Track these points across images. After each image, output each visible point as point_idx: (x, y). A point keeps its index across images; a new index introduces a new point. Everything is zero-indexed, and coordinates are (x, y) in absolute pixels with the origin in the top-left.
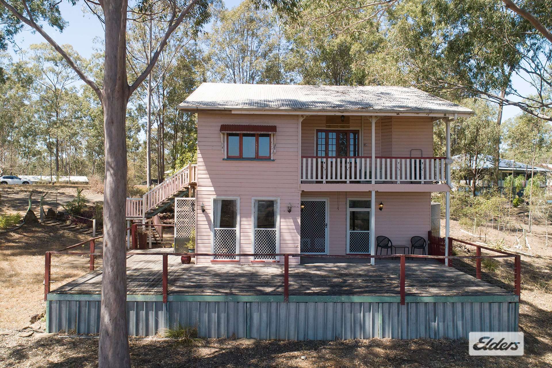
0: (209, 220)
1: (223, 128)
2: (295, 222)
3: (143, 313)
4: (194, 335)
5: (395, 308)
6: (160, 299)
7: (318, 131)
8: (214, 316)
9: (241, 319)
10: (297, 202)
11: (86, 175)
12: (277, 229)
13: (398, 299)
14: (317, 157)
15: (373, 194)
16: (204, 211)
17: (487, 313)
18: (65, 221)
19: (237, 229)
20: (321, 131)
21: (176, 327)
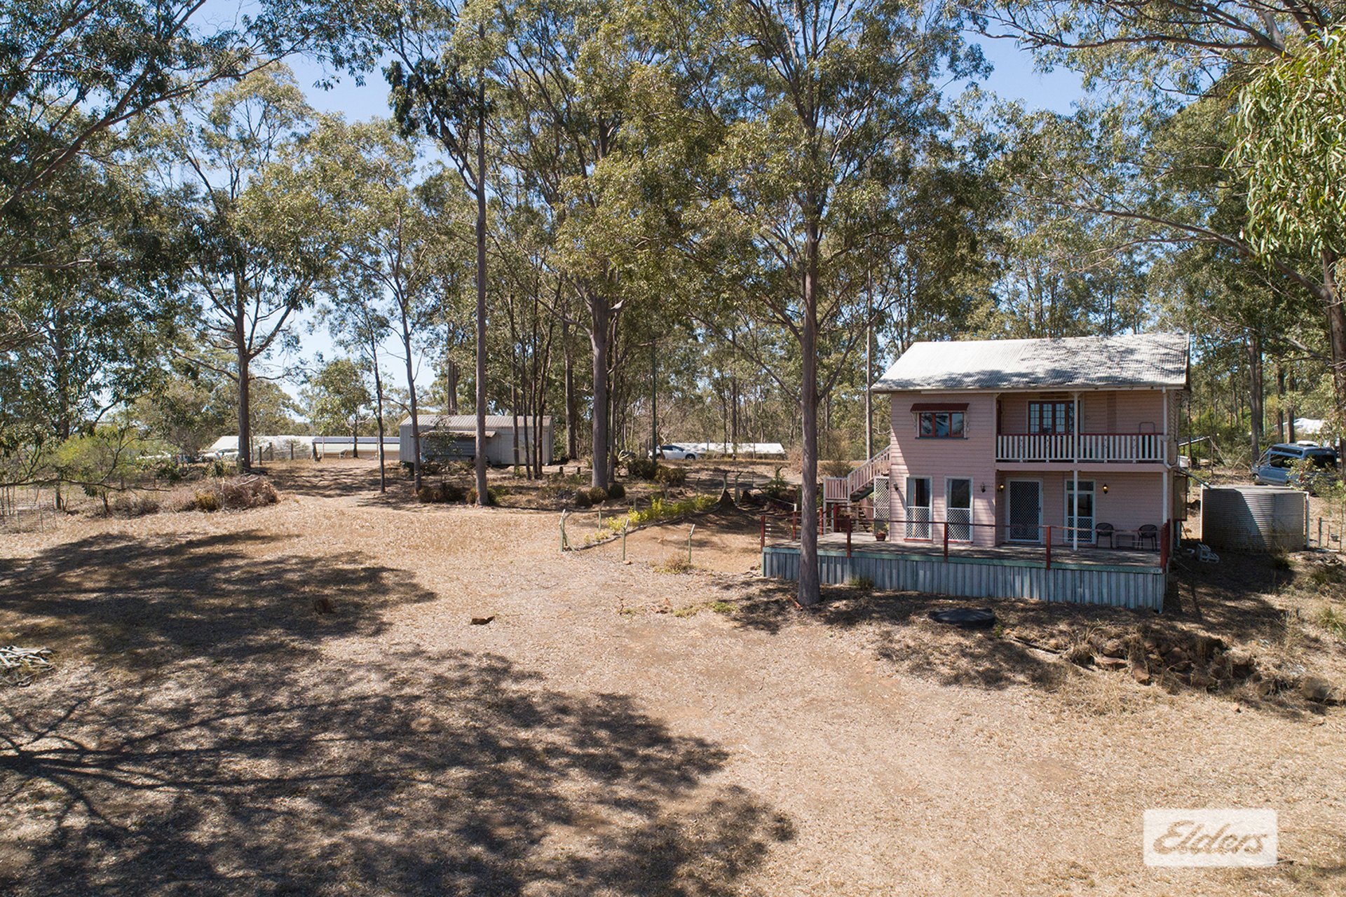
0: (902, 498)
1: (916, 407)
2: (990, 502)
3: (832, 566)
4: (871, 585)
5: (1043, 572)
6: (846, 554)
7: (1030, 403)
8: (887, 571)
9: (909, 575)
10: (991, 480)
11: (779, 441)
12: (971, 509)
13: (1044, 564)
14: (1029, 435)
15: (1076, 474)
16: (897, 489)
17: (1132, 583)
18: (762, 506)
19: (930, 507)
20: (1035, 403)
21: (857, 577)
